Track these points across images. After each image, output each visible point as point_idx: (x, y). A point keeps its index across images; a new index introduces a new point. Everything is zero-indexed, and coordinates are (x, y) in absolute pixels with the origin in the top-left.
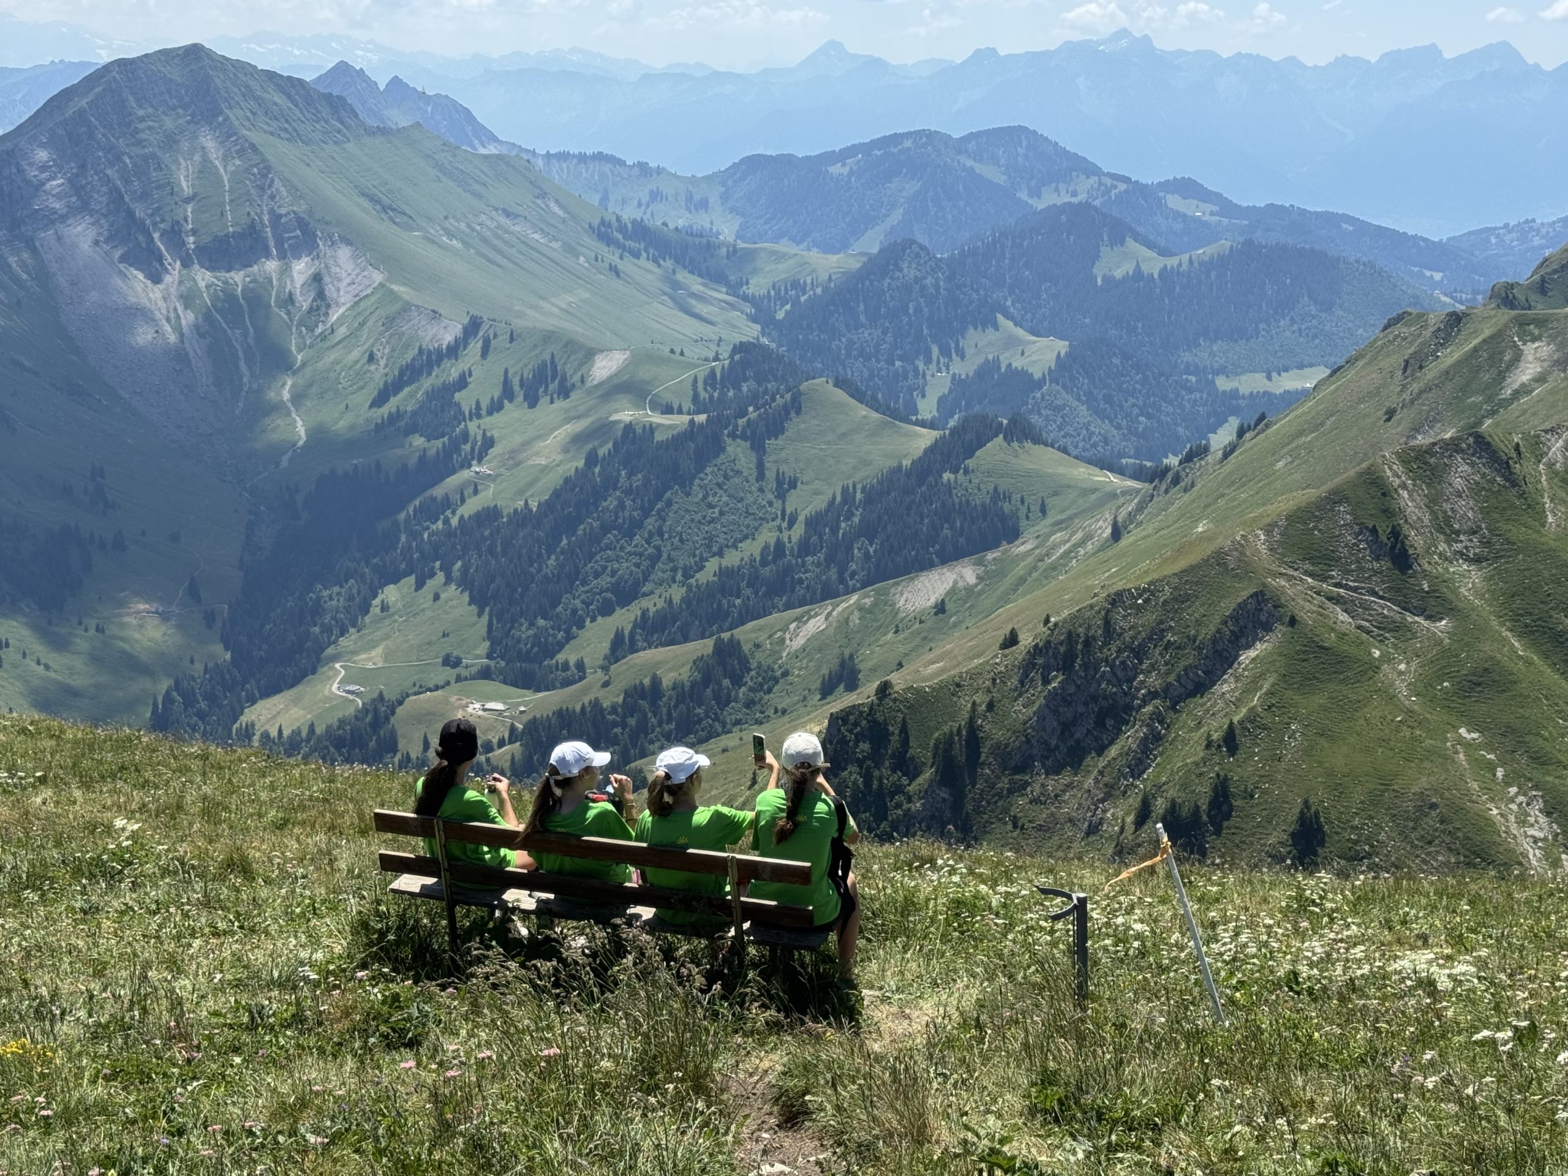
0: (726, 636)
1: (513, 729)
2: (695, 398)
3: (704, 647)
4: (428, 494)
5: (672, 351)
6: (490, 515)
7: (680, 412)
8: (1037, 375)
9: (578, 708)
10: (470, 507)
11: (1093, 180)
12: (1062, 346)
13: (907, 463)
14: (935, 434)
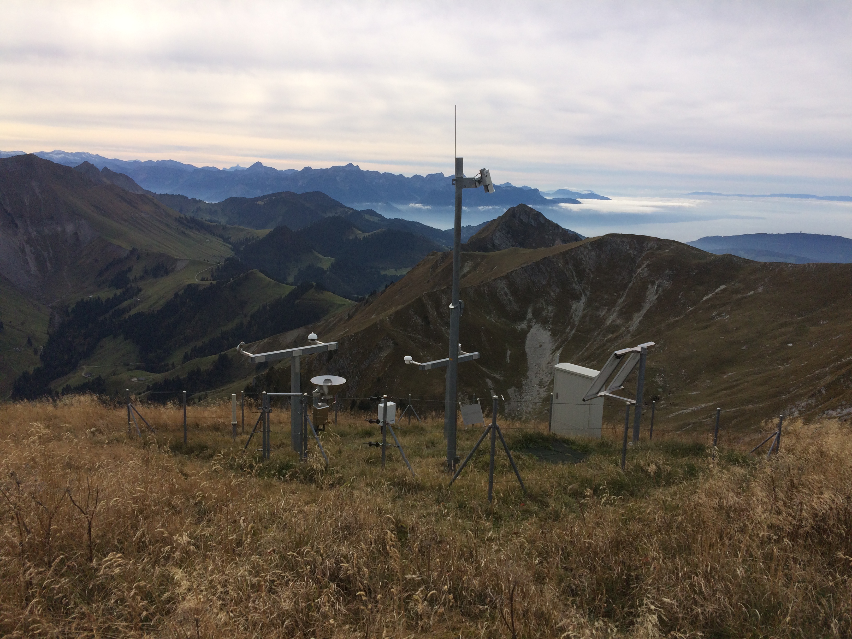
0: (223, 353)
1: (148, 386)
2: (212, 276)
3: (215, 357)
4: (117, 308)
5: (204, 260)
6: (140, 314)
7: (207, 280)
8: (325, 269)
9: (171, 379)
10: (133, 312)
11: (343, 209)
12: (333, 260)
13: (283, 296)
14: (293, 287)
